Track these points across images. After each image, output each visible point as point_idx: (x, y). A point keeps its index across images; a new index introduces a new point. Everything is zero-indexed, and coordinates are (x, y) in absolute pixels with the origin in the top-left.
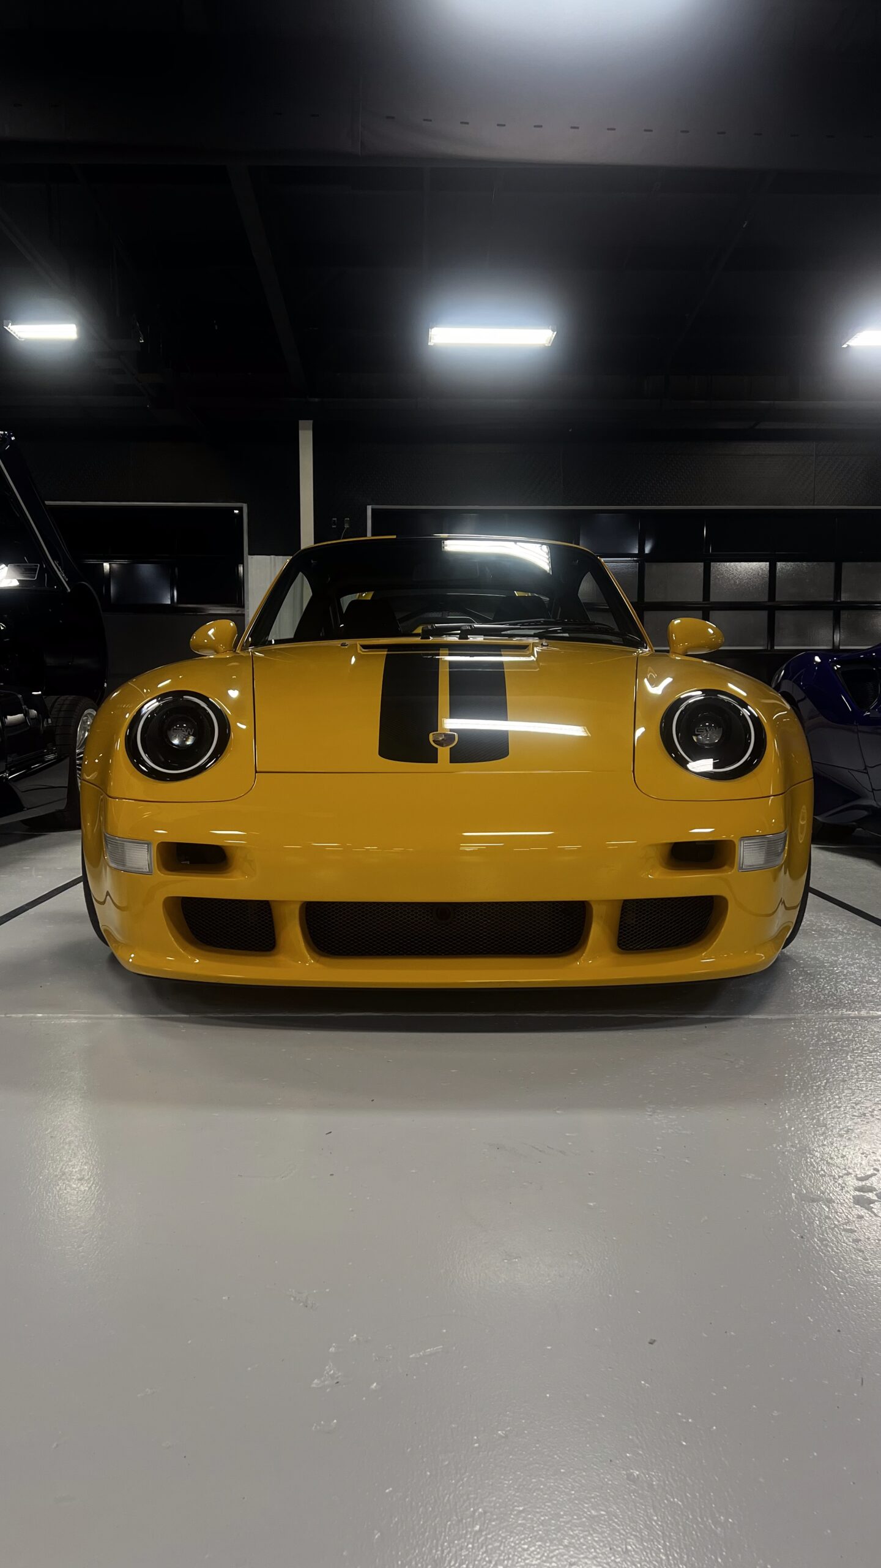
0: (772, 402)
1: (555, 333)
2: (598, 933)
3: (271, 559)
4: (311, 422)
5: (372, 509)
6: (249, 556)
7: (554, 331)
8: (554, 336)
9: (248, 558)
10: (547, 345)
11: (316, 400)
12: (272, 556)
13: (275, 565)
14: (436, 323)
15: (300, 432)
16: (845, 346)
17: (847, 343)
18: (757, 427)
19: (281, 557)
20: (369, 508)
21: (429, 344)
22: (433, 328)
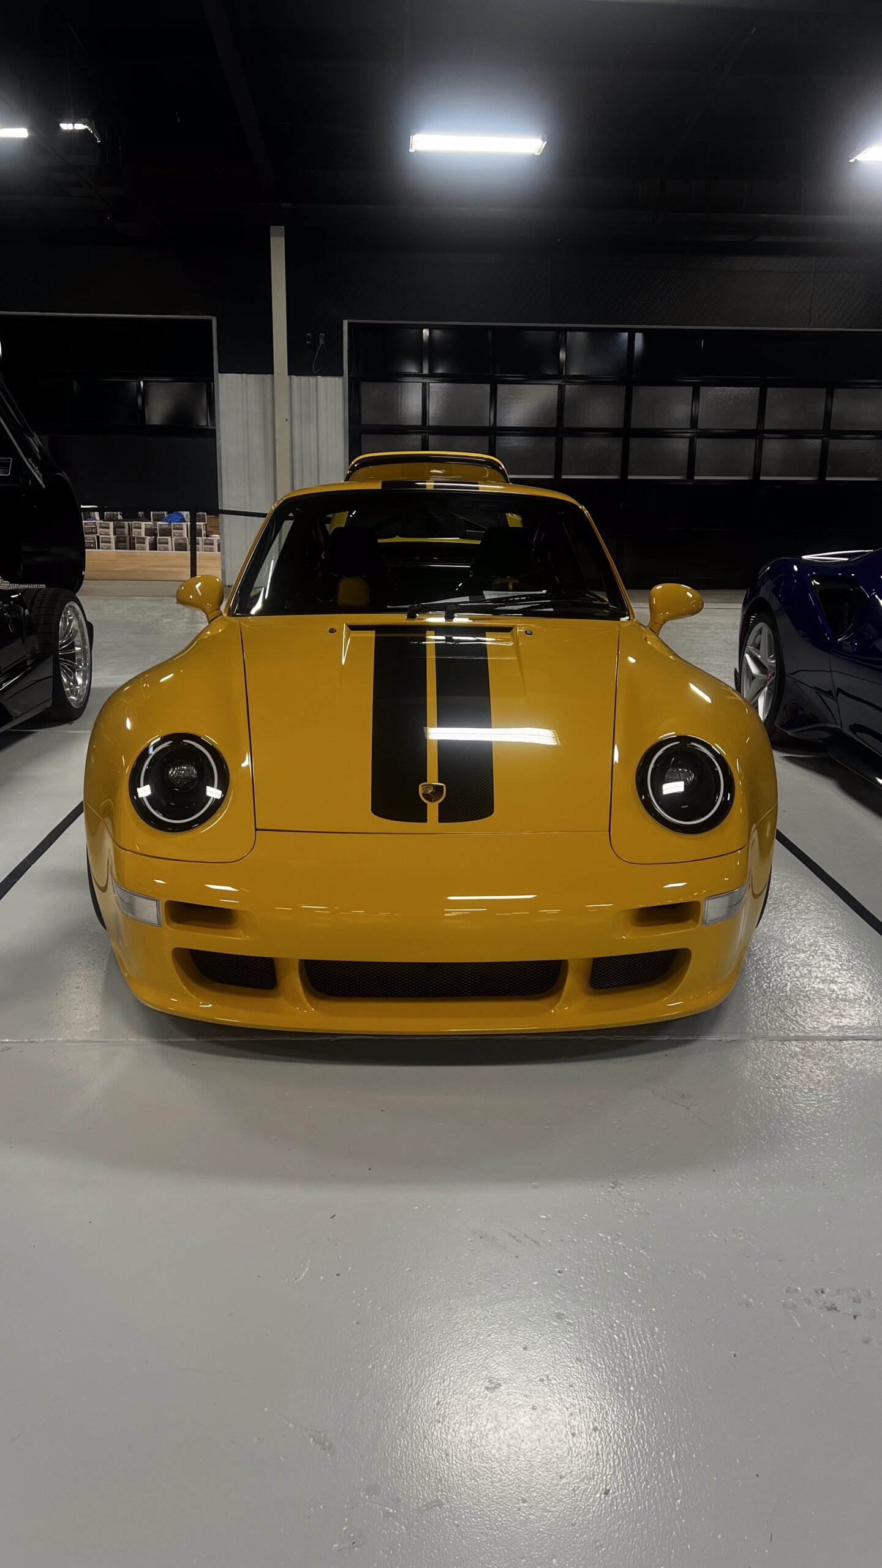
0: (772, 215)
1: (546, 142)
2: (572, 982)
3: (242, 377)
4: (283, 228)
5: (349, 323)
6: (219, 374)
7: (544, 141)
8: (544, 145)
9: (218, 375)
10: (536, 154)
11: (288, 205)
12: (244, 375)
13: (246, 385)
14: (416, 128)
15: (271, 238)
16: (852, 160)
17: (855, 158)
18: (756, 240)
19: (253, 375)
20: (345, 323)
21: (410, 151)
22: (414, 135)
